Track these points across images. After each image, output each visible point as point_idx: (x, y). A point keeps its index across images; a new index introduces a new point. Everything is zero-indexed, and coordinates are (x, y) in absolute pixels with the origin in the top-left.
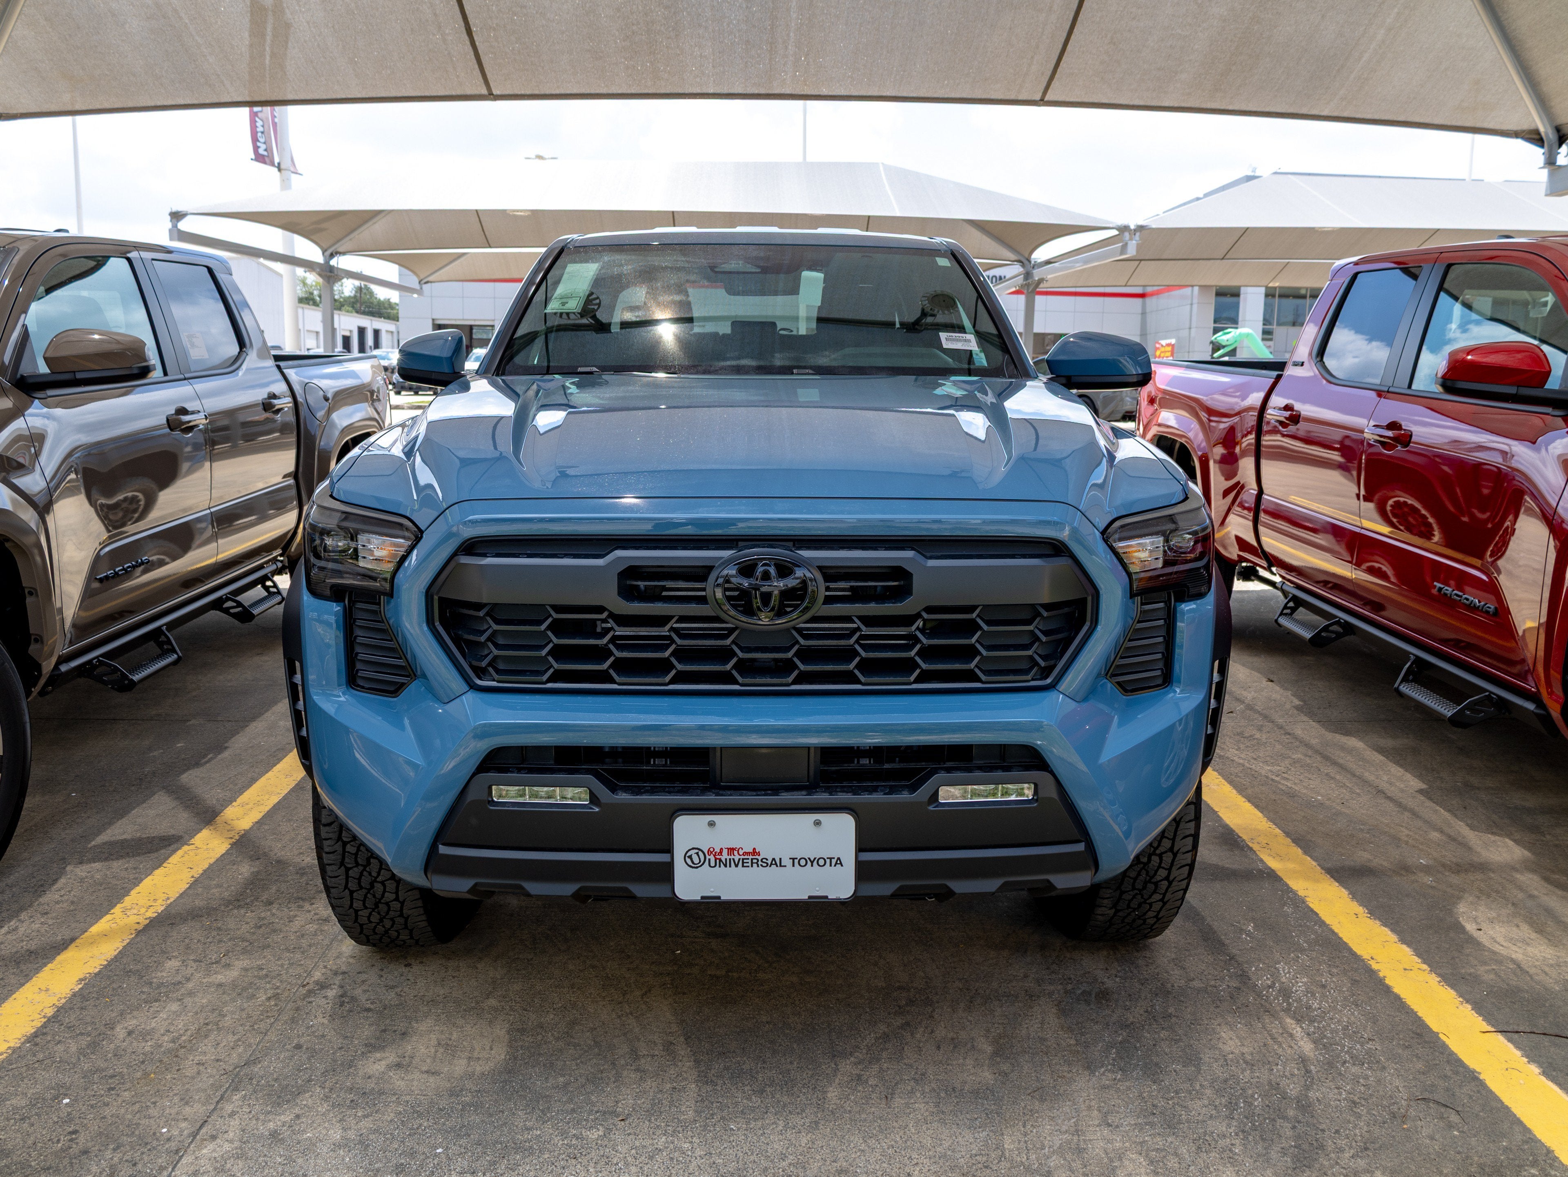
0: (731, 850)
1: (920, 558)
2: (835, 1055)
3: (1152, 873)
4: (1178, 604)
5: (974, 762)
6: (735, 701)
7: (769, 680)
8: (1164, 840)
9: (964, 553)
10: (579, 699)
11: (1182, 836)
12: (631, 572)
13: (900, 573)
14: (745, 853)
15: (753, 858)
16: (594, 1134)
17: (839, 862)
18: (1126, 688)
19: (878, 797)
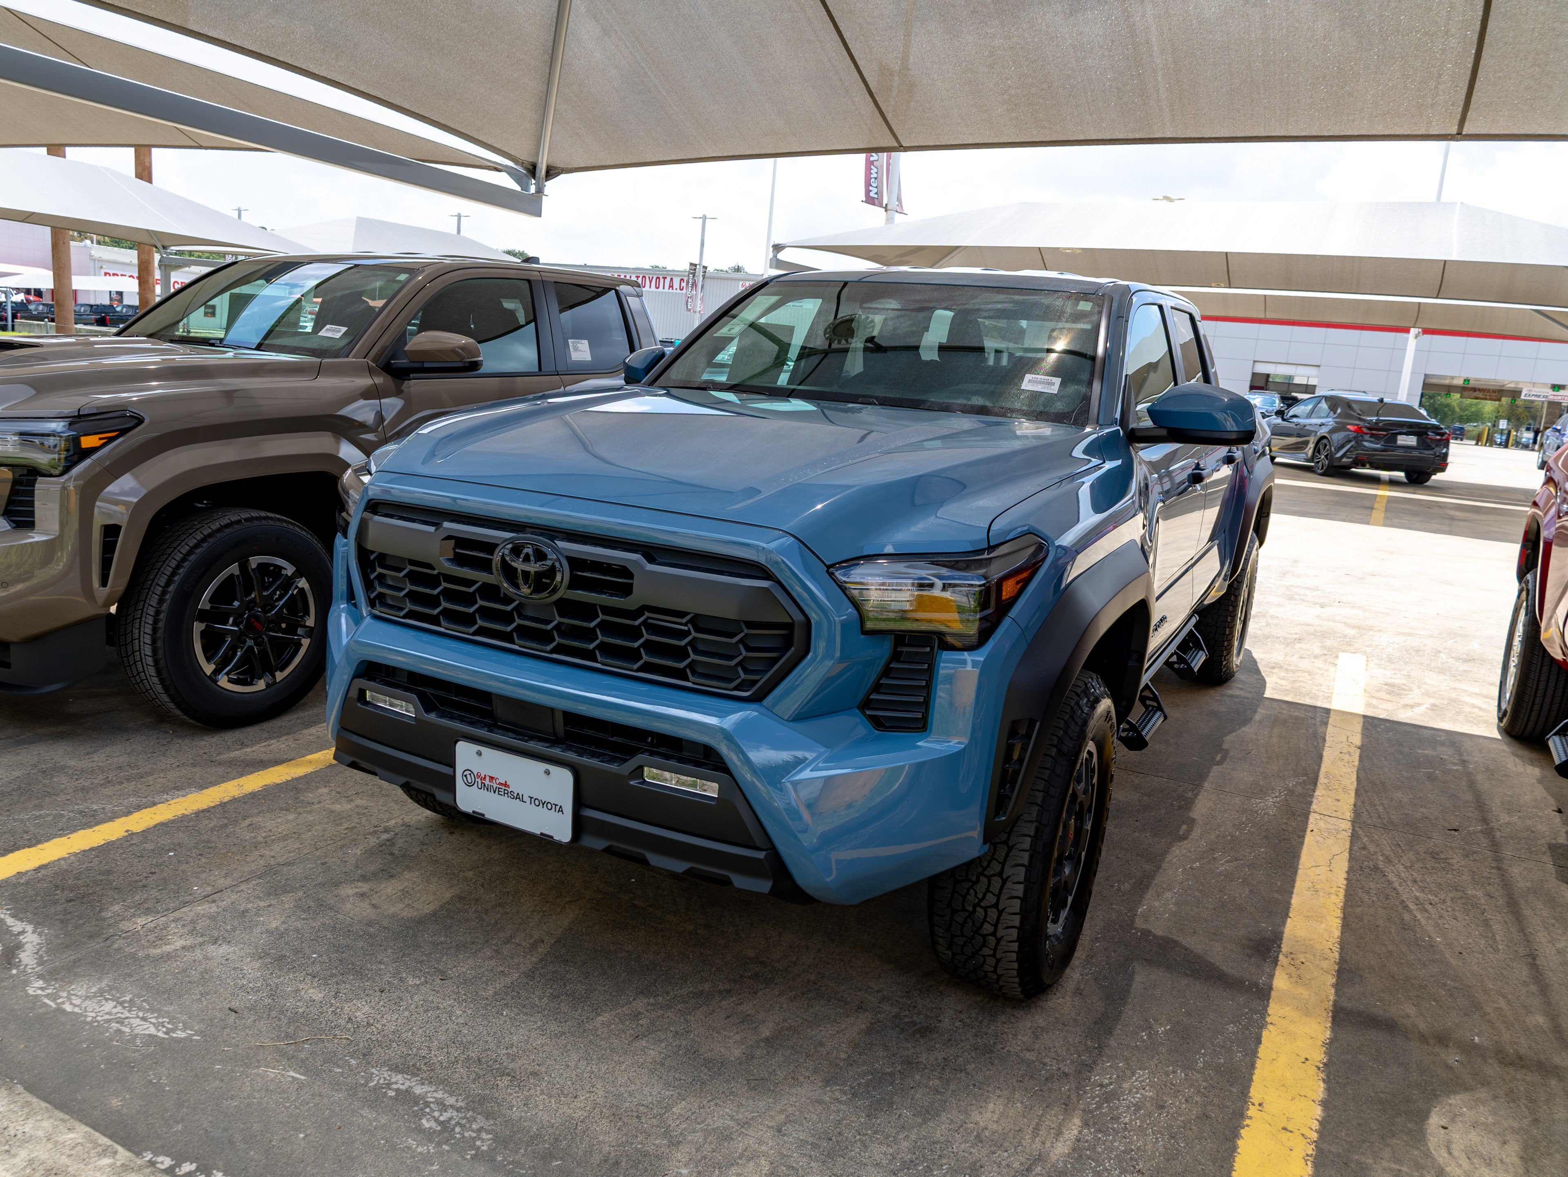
0: (492, 778)
1: (643, 561)
2: (644, 992)
3: (978, 925)
4: (940, 651)
5: (684, 753)
6: (512, 658)
7: (534, 645)
8: (989, 894)
9: (689, 564)
10: (421, 634)
11: (1008, 895)
12: (461, 542)
13: (625, 572)
14: (500, 784)
15: (503, 789)
16: (411, 981)
17: (561, 810)
18: (878, 723)
19: (594, 762)
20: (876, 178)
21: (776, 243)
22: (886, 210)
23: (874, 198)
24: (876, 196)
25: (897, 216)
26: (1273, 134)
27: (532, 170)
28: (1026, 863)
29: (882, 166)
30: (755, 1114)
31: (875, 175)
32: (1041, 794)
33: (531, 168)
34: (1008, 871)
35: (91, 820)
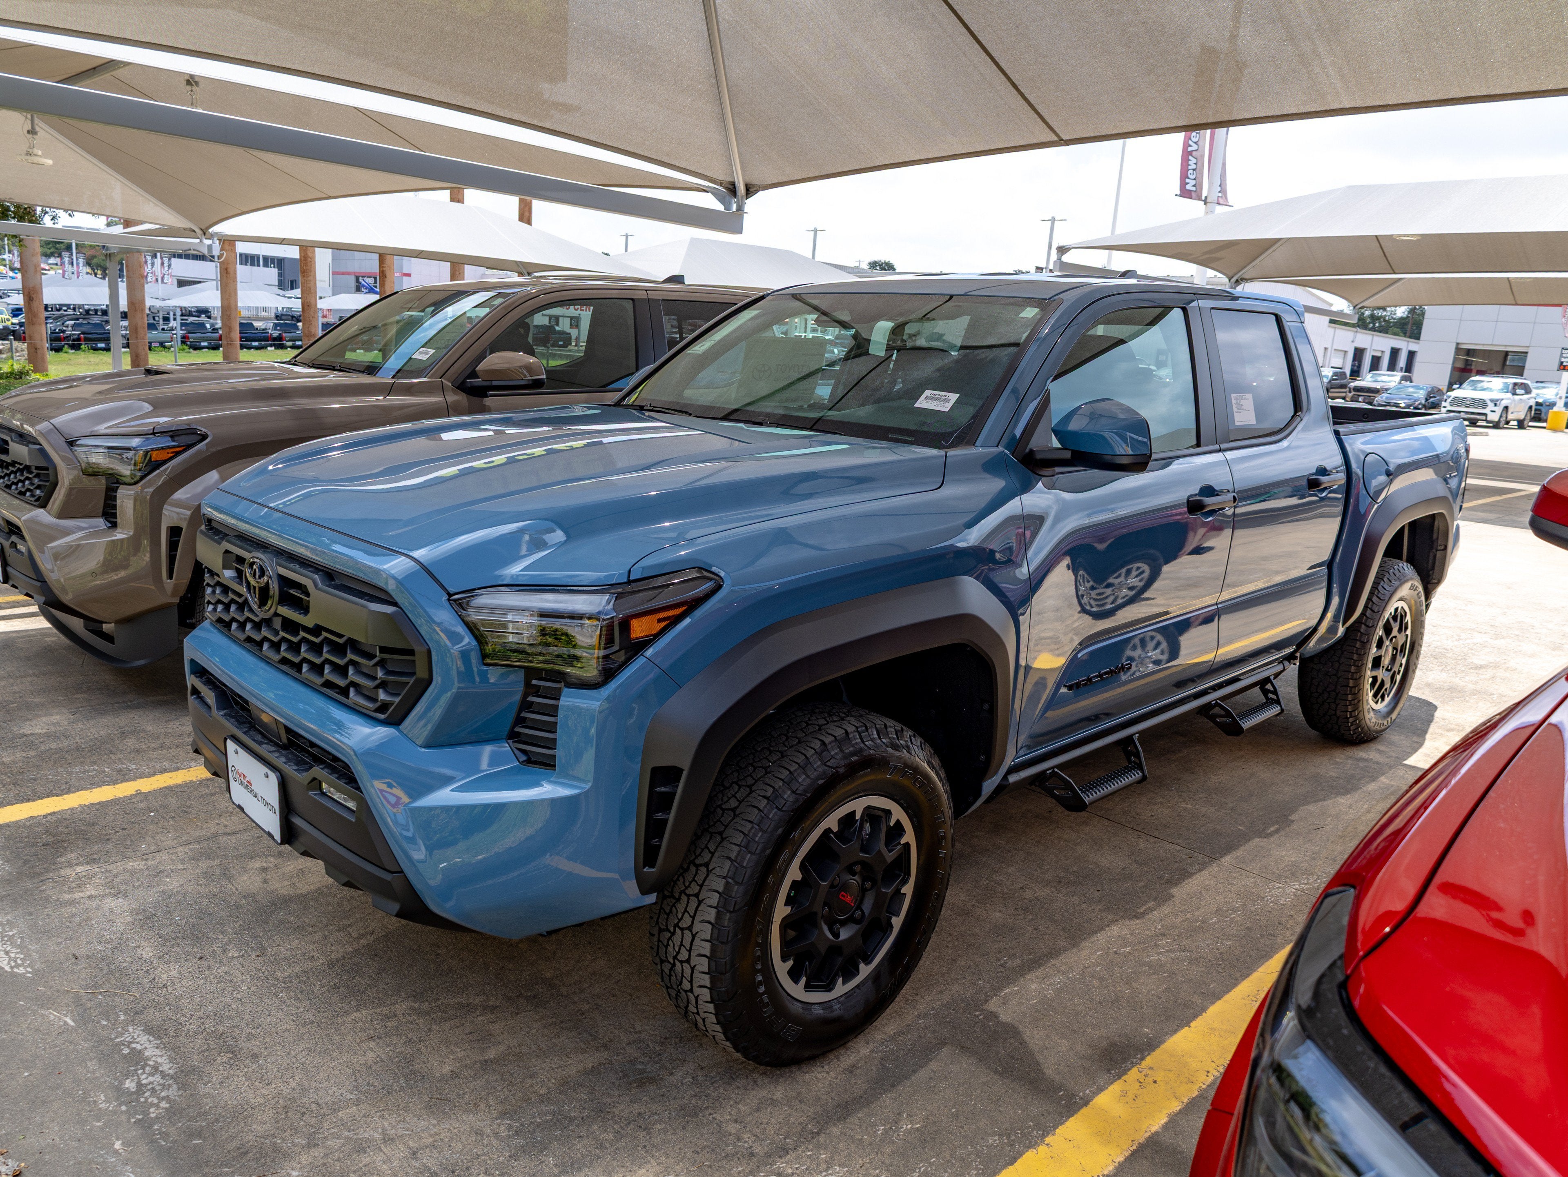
4: (564, 688)
14: (248, 782)
15: (249, 786)
18: (526, 757)
20: (1194, 170)
21: (1061, 244)
22: (1205, 204)
23: (1191, 191)
24: (1194, 189)
25: (1219, 209)
26: (1472, 94)
27: (732, 190)
28: (713, 921)
29: (1203, 156)
30: (407, 1133)
31: (1194, 167)
32: (737, 849)
33: (731, 187)
34: (697, 927)
35: (123, 777)
